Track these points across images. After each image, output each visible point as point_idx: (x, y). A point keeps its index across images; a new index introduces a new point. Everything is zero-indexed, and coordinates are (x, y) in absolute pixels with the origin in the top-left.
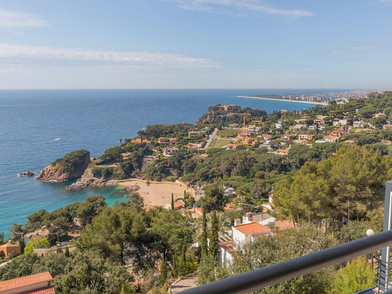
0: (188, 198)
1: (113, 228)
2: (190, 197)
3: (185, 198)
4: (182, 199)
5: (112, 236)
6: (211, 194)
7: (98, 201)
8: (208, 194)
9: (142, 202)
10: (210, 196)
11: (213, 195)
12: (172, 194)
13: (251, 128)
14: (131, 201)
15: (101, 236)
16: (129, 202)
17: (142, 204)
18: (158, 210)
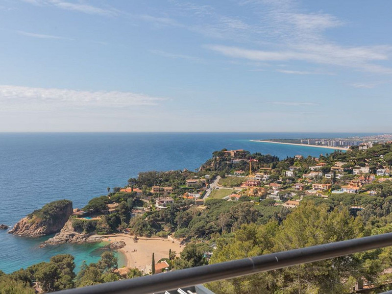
0: (173, 259)
2: (175, 258)
3: (170, 259)
4: (167, 260)
7: (65, 262)
9: (116, 263)
10: (186, 258)
11: (189, 258)
12: (153, 254)
14: (102, 262)
16: (101, 263)
17: (115, 266)
18: (132, 274)
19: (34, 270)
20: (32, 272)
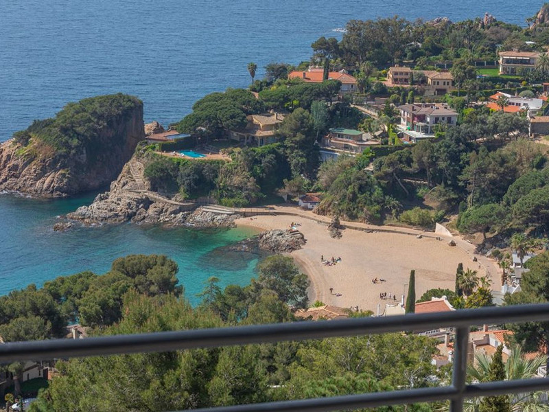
0: (469, 292)
1: (150, 371)
2: (475, 290)
3: (460, 292)
4: (448, 293)
5: (147, 395)
6: (543, 284)
7: (154, 275)
8: (533, 283)
9: (303, 292)
10: (541, 291)
12: (413, 273)
14: (263, 284)
15: (110, 392)
16: (258, 288)
17: (300, 299)
19: (62, 292)
20: (56, 296)
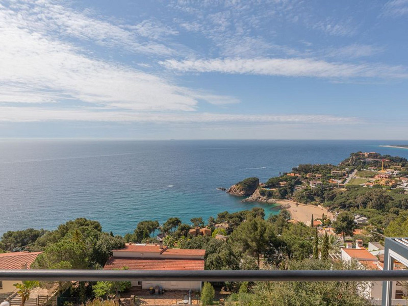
0: (325, 220)
1: (252, 231)
2: (327, 219)
3: (323, 219)
4: (321, 219)
5: (251, 236)
6: (341, 219)
7: (260, 211)
8: (339, 219)
9: (289, 217)
11: (344, 221)
12: (313, 215)
13: (389, 171)
15: (244, 235)
16: (280, 215)
18: (300, 224)
20: (241, 214)
